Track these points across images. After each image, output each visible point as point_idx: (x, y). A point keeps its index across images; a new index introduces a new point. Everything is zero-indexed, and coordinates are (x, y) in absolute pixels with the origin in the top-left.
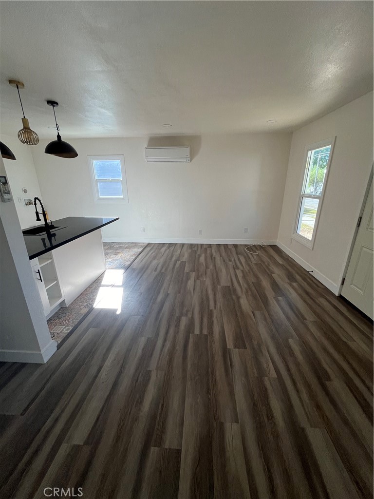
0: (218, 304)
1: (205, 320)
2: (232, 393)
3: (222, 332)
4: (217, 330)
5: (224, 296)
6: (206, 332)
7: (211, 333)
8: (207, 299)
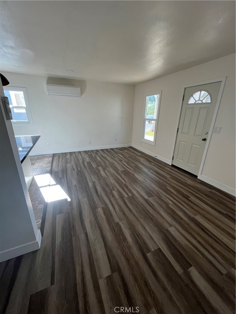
0: (126, 180)
1: (126, 189)
2: (162, 216)
3: (138, 192)
4: (135, 192)
5: (125, 175)
6: (130, 195)
7: (133, 194)
8: (118, 179)
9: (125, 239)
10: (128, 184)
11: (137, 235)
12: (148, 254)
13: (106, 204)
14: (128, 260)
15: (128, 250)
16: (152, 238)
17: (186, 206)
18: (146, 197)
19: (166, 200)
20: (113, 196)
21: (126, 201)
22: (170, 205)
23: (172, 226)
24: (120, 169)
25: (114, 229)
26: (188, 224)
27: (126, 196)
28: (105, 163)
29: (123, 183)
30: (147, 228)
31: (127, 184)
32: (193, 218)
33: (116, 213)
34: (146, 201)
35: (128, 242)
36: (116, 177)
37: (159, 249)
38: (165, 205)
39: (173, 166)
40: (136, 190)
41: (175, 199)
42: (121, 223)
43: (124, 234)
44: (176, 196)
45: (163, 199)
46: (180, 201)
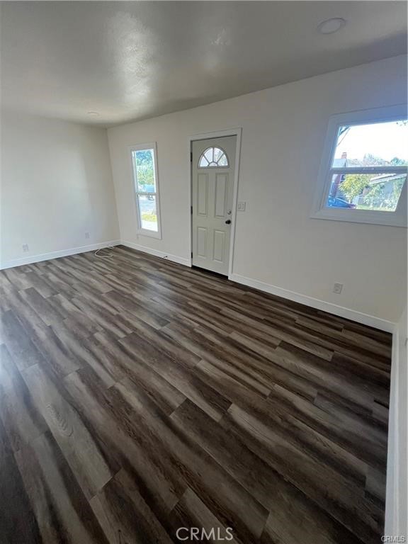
0: (118, 307)
1: (120, 324)
2: (185, 350)
3: (144, 324)
4: (137, 325)
5: (116, 299)
6: (130, 331)
7: (135, 329)
8: (103, 308)
9: (129, 409)
10: (123, 315)
11: (150, 393)
12: (171, 416)
13: (83, 362)
14: (139, 440)
15: (137, 426)
16: (175, 389)
17: (218, 324)
18: (158, 327)
19: (189, 324)
20: (97, 343)
21: (124, 344)
22: (195, 329)
23: (201, 359)
24: (104, 289)
25: (107, 401)
26: (222, 348)
27: (122, 335)
28: (71, 284)
29: (113, 315)
30: (165, 376)
31: (121, 314)
32: (228, 337)
33: (108, 371)
34: (159, 333)
35: (135, 412)
36: (98, 306)
37: (187, 400)
38: (189, 331)
39: (194, 267)
40: (140, 320)
41: (201, 318)
42: (118, 386)
43: (128, 401)
44: (203, 312)
45: (185, 322)
46: (208, 318)
